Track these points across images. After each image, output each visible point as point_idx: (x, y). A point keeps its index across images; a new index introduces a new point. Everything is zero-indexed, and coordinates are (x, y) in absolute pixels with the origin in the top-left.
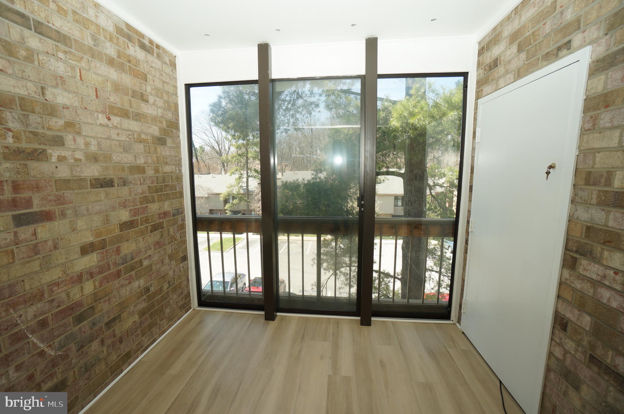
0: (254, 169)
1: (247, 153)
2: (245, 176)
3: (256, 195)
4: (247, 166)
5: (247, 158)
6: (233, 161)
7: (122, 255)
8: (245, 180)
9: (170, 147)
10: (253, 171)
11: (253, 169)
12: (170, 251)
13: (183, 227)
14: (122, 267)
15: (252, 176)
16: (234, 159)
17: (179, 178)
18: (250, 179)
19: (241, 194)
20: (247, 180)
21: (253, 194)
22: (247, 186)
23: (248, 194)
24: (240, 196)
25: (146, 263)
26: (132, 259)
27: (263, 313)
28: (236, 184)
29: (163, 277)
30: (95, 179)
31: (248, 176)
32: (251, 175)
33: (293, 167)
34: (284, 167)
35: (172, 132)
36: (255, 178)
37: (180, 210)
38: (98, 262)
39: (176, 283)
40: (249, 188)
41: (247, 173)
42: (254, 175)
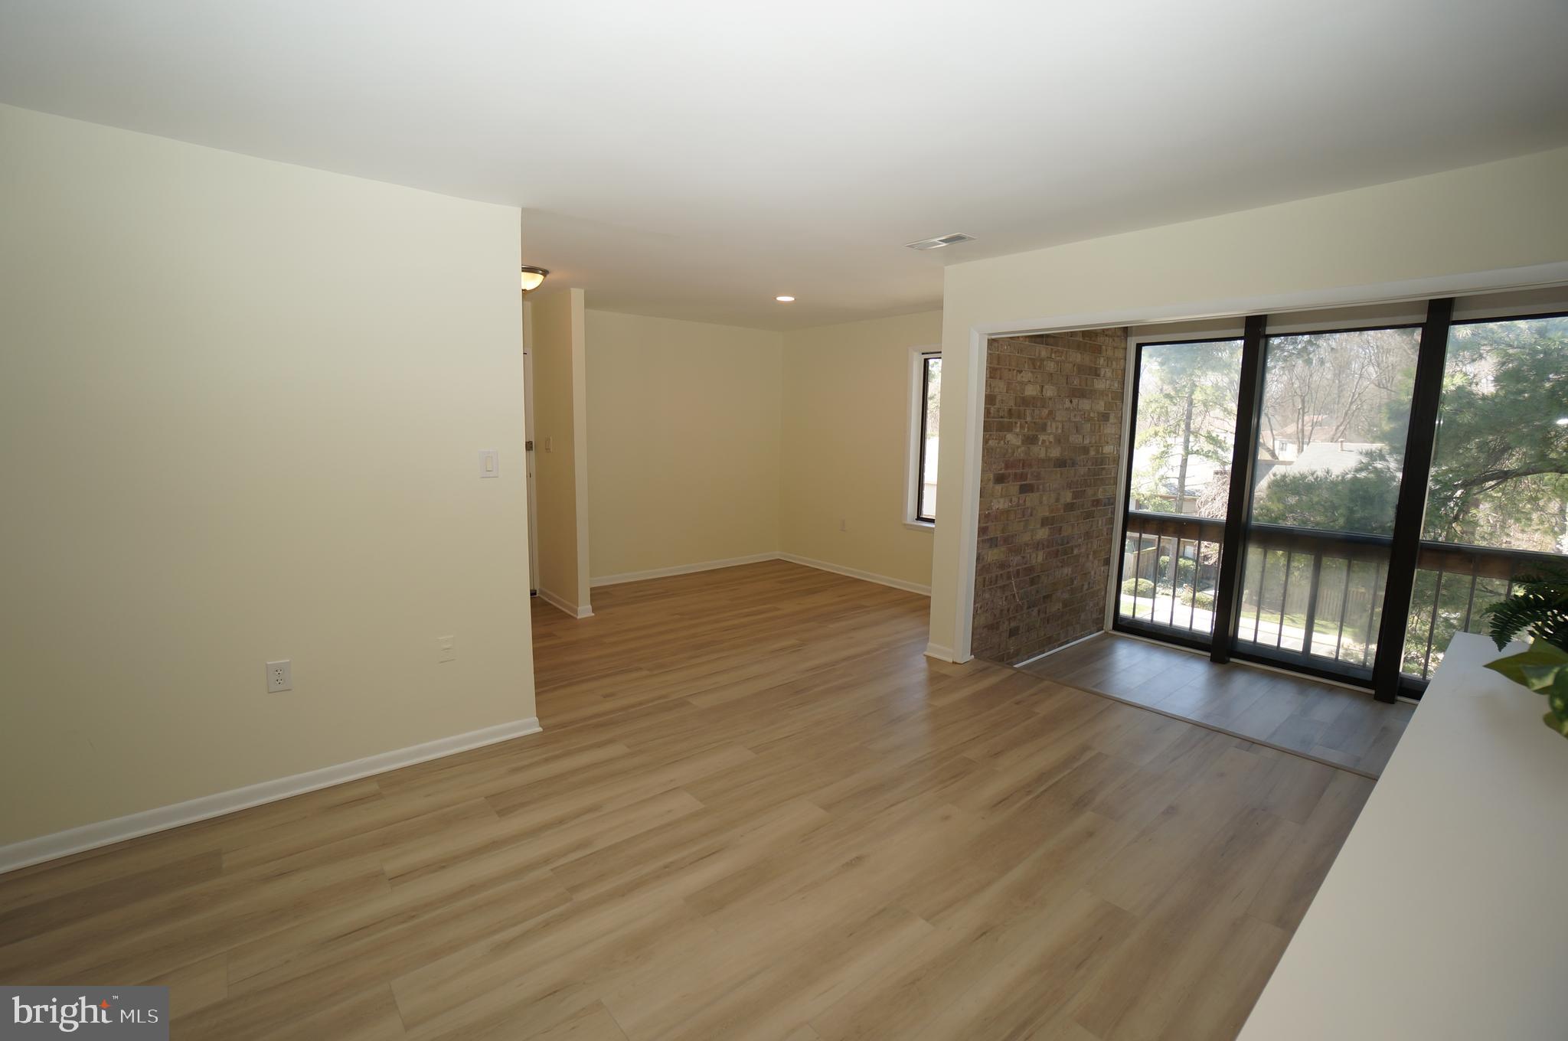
0: (1209, 432)
1: (1192, 393)
2: (1178, 450)
3: (1206, 502)
4: (1188, 426)
5: (1191, 403)
6: (1150, 410)
7: (1062, 535)
8: (1176, 461)
9: (1111, 424)
10: (1202, 439)
11: (1203, 432)
12: (1095, 547)
13: (1111, 521)
14: (1060, 547)
15: (1197, 453)
16: (1154, 406)
17: (1117, 460)
18: (1191, 459)
19: (1161, 497)
20: (1185, 462)
21: (1195, 500)
22: (1182, 477)
23: (1182, 499)
24: (1158, 500)
25: (1076, 552)
26: (1068, 543)
27: (1209, 654)
28: (1150, 470)
29: (1085, 574)
30: (1057, 460)
31: (1188, 452)
32: (1195, 449)
33: (1342, 428)
34: (1308, 428)
35: (1116, 404)
36: (1207, 456)
37: (1111, 500)
38: (1049, 536)
39: (1095, 589)
40: (1187, 482)
41: (1187, 441)
42: (1205, 450)
